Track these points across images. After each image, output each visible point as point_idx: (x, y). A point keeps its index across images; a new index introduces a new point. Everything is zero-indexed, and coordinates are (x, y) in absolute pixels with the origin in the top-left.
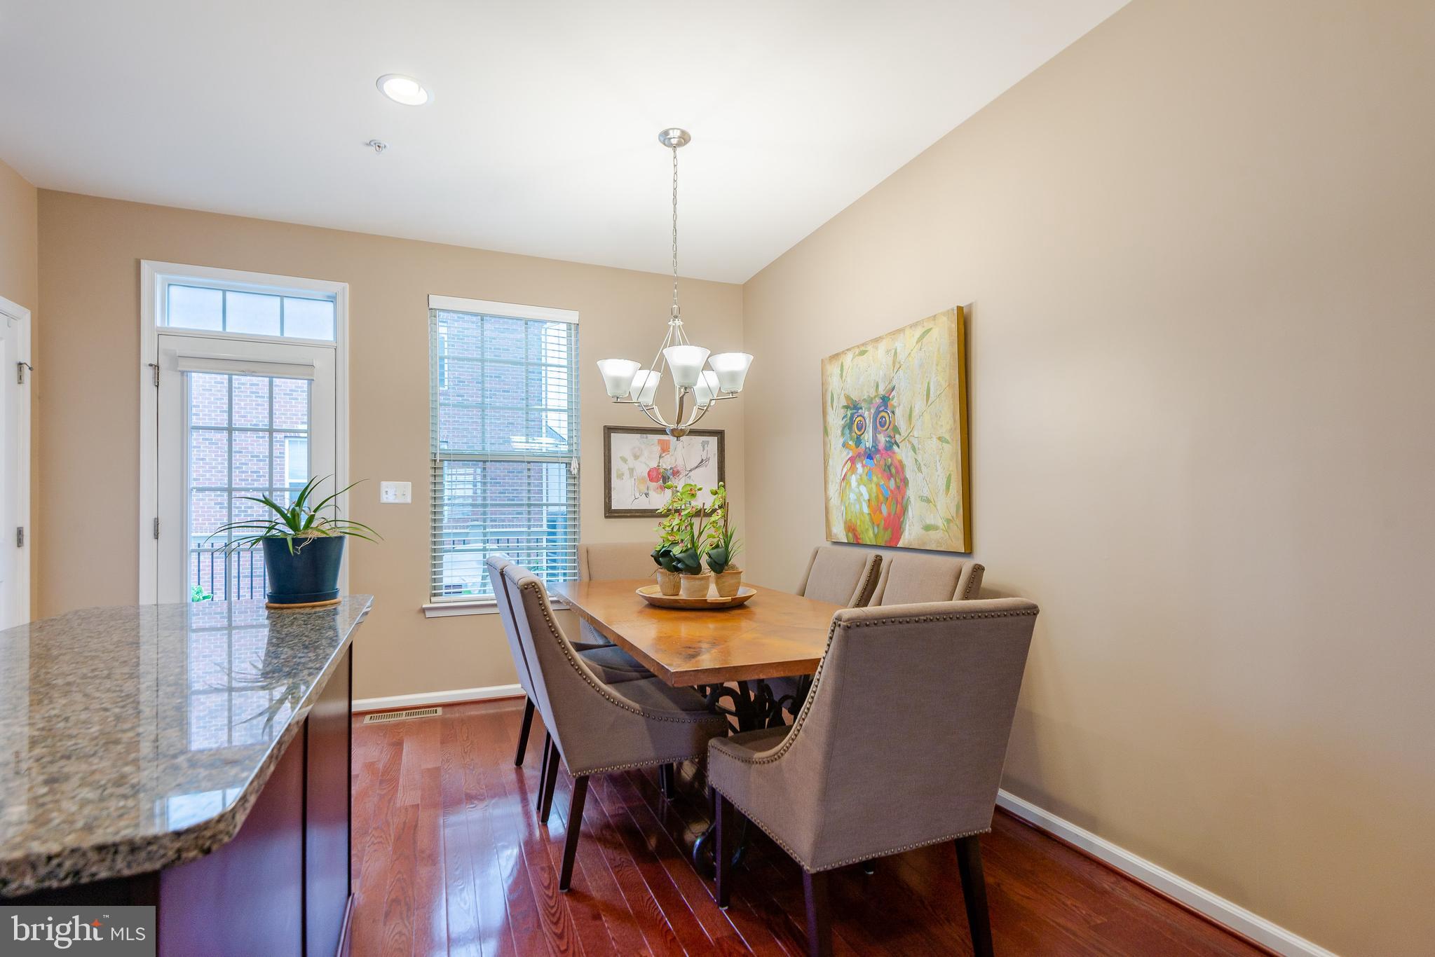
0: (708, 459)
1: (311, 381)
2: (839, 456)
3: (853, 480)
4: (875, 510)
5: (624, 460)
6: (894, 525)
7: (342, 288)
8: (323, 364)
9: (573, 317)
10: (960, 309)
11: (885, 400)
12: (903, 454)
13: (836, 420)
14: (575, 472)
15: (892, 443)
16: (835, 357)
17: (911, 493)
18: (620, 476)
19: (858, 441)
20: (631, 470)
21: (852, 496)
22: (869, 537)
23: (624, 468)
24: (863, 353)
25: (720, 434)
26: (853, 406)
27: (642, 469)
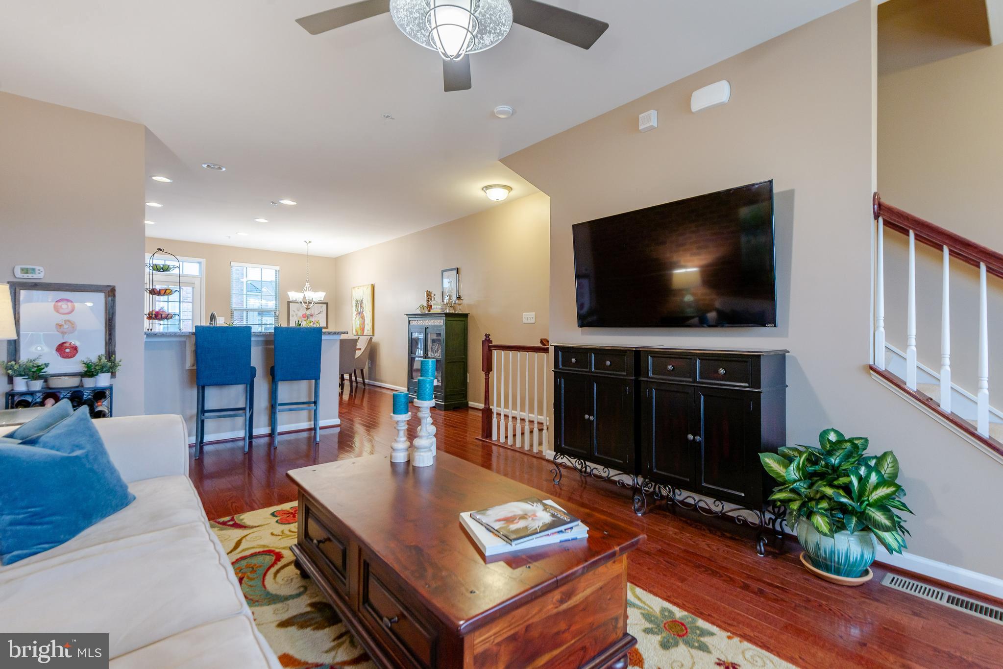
0: (322, 311)
1: (193, 288)
2: (355, 313)
3: (357, 319)
4: (360, 327)
5: (294, 311)
6: (363, 330)
7: (203, 260)
8: (197, 282)
9: (278, 268)
10: (372, 285)
11: (362, 301)
12: (364, 313)
13: (354, 304)
14: (277, 315)
15: (363, 311)
16: (354, 288)
17: (366, 323)
18: (293, 316)
19: (358, 310)
20: (297, 314)
21: (356, 323)
22: (359, 334)
23: (294, 314)
24: (358, 289)
25: (327, 304)
26: (357, 301)
27: (300, 314)
